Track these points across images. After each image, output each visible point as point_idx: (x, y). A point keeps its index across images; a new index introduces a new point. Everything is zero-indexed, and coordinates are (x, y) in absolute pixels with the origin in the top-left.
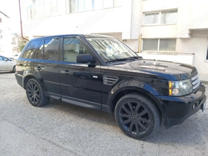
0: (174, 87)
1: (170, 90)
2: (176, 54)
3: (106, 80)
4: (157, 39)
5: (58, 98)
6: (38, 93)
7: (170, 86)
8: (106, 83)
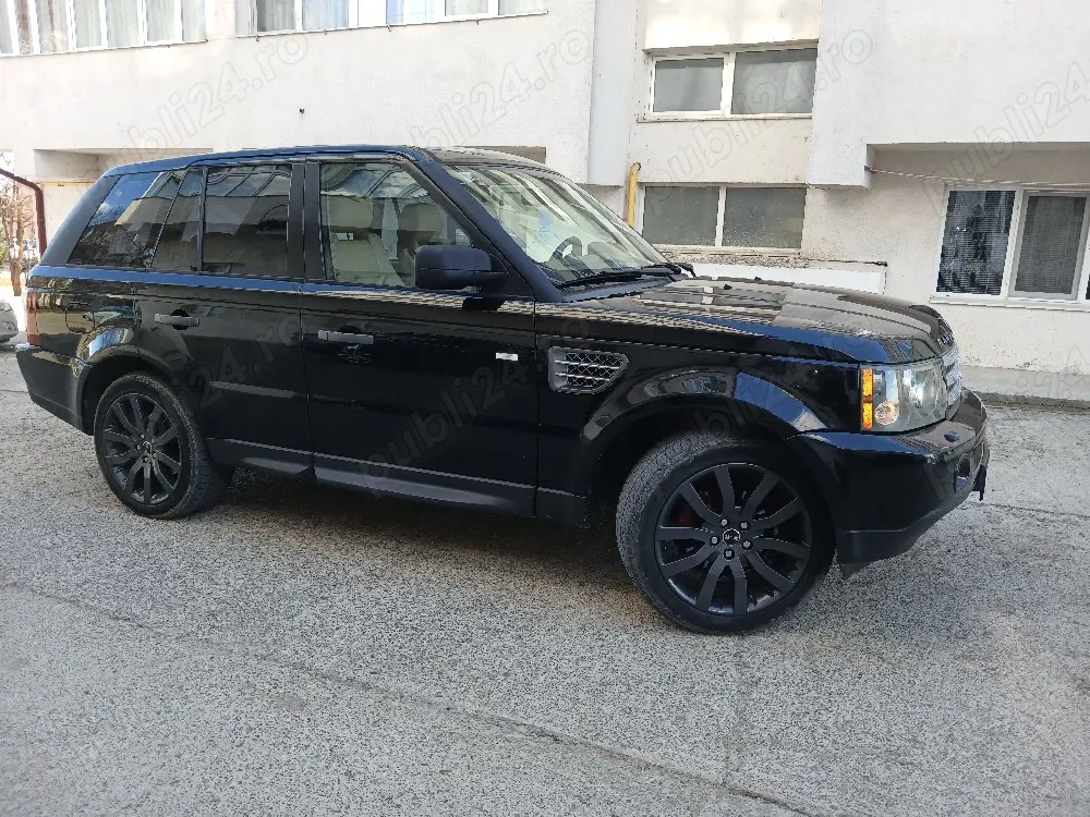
0: (880, 393)
1: (867, 408)
2: (807, 262)
3: (560, 370)
4: (713, 189)
5: (295, 469)
6: (171, 449)
7: (867, 389)
8: (559, 385)
